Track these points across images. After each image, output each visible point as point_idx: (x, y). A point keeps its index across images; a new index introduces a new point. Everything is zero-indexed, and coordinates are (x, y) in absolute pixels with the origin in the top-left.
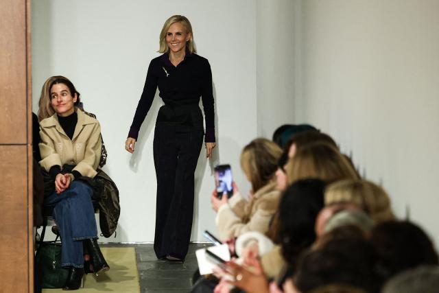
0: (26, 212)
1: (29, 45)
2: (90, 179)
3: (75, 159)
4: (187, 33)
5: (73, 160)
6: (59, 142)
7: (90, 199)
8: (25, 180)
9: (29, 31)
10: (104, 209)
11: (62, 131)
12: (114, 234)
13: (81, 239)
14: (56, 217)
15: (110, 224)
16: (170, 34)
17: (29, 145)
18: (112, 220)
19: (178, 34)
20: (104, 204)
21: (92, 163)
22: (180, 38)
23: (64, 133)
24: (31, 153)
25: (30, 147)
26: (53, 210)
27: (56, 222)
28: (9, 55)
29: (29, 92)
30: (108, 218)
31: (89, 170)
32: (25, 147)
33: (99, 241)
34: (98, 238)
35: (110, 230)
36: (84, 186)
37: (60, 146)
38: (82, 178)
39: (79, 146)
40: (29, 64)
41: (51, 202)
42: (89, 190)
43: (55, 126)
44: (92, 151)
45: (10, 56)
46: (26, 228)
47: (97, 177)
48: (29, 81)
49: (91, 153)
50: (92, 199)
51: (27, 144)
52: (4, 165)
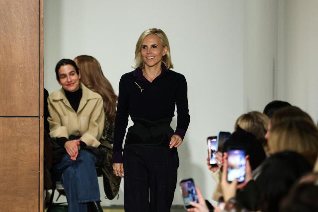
0: (37, 177)
1: (41, 29)
2: (94, 148)
3: (80, 130)
4: (164, 47)
5: (78, 131)
6: (65, 115)
7: (94, 165)
8: (37, 148)
9: (42, 16)
10: (107, 175)
11: (68, 104)
12: (116, 197)
13: (86, 201)
14: (64, 182)
15: (113, 188)
16: (144, 47)
17: (41, 117)
18: (114, 184)
19: (154, 46)
20: (107, 171)
21: (96, 134)
22: (155, 52)
23: (70, 106)
24: (42, 125)
25: (42, 119)
26: (61, 176)
27: (63, 187)
28: (23, 37)
29: (42, 70)
30: (110, 182)
31: (93, 141)
32: (37, 118)
33: (102, 204)
34: (101, 201)
35: (114, 193)
36: (89, 155)
37: (66, 119)
38: (86, 147)
39: (83, 119)
40: (41, 45)
41: (59, 168)
42: (92, 157)
43: (62, 100)
44: (96, 124)
45: (25, 38)
46: (38, 190)
47: (100, 146)
48: (41, 61)
49: (95, 126)
50: (96, 165)
51: (39, 117)
52: (18, 135)
